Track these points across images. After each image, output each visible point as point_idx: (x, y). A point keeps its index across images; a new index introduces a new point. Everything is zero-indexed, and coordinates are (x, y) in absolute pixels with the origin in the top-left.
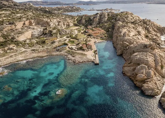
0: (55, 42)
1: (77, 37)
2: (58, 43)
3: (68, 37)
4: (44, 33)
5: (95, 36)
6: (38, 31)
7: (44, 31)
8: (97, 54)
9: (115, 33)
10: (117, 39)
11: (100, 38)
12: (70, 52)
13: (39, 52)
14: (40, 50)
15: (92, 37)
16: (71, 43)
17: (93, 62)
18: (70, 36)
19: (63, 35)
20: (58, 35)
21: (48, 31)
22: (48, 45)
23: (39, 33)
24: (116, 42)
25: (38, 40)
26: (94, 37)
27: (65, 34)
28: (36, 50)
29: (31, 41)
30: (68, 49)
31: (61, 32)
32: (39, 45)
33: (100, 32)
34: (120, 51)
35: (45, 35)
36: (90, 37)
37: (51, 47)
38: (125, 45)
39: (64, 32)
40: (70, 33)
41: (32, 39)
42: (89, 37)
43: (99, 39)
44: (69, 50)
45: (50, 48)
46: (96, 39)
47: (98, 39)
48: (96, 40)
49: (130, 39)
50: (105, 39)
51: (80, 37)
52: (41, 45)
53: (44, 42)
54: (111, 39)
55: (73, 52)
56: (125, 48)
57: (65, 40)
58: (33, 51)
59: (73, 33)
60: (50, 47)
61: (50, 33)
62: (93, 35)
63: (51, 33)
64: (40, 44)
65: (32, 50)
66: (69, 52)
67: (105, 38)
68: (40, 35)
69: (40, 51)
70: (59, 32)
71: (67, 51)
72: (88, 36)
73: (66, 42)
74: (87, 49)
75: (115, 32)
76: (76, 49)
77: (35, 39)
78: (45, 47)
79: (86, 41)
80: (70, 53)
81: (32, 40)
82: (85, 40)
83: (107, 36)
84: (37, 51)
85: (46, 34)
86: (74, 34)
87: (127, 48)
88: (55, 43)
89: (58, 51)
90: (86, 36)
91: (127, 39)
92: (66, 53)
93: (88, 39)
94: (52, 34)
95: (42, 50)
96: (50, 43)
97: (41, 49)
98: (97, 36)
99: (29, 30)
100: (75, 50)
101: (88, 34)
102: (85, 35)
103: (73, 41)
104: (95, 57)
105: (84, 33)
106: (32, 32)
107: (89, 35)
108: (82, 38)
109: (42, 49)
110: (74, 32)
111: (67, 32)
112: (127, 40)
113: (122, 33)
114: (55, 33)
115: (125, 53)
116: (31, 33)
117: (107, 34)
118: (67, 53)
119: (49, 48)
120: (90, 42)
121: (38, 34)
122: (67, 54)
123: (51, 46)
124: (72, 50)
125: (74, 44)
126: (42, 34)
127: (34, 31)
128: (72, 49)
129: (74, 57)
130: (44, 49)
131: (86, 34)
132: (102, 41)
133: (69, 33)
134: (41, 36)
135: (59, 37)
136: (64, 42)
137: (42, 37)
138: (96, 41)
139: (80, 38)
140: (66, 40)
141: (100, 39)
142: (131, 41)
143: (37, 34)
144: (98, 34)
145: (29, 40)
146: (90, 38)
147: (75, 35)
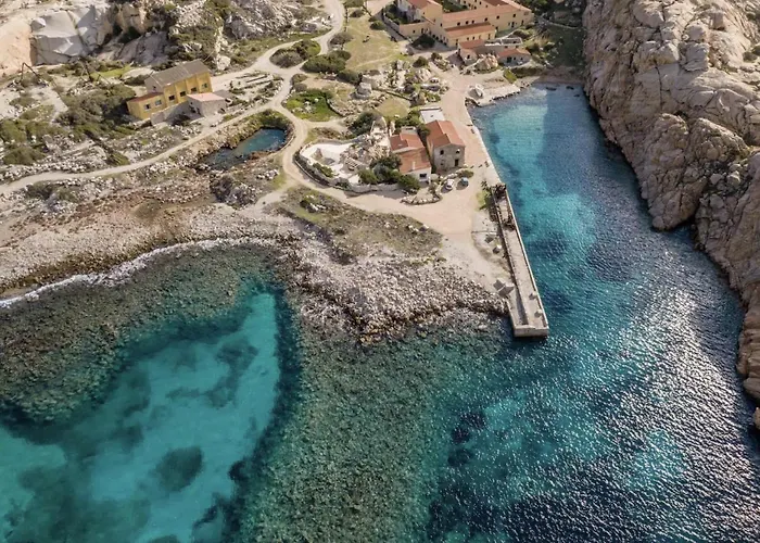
0: (203, 112)
1: (346, 56)
2: (220, 117)
3: (283, 61)
4: (117, 29)
5: (466, 45)
6: (75, 15)
7: (116, 9)
8: (513, 228)
9: (602, 24)
10: (630, 85)
11: (501, 64)
12: (312, 211)
13: (85, 211)
14: (90, 192)
15: (445, 55)
16: (307, 117)
17: (494, 313)
18: (299, 50)
19: (252, 44)
20: (221, 41)
21: (143, 13)
22: (150, 139)
23: (84, 30)
24: (623, 107)
25: (78, 92)
26: (459, 57)
27: (265, 28)
28: (62, 197)
29: (24, 101)
30: (295, 178)
31: (236, 18)
32: (87, 144)
33: (492, 19)
34: (672, 198)
35: (126, 41)
36: (434, 57)
37: (174, 158)
38: (713, 151)
39: (255, 19)
40: (294, 22)
41: (36, 81)
42: (427, 55)
43: (493, 75)
44: (306, 189)
45: (166, 169)
46: (478, 70)
47: (487, 76)
48: (477, 82)
49: (739, 90)
50: (532, 72)
51: (364, 60)
52: (99, 143)
53: (118, 114)
54: (572, 72)
55: (332, 209)
56: (715, 178)
57: (270, 89)
58: (41, 205)
59: (314, 19)
60: (166, 154)
61: (158, 28)
62: (451, 38)
63: (166, 29)
64: (89, 135)
65: (32, 192)
66: (304, 204)
67: (530, 64)
68: (92, 40)
69: (96, 202)
70: (224, 16)
71: (293, 194)
72: (414, 44)
73: (276, 104)
74: (430, 177)
75: (596, 18)
76: (354, 180)
77: (60, 80)
78: (130, 155)
79: (408, 90)
80: (311, 218)
81: (34, 91)
82: (400, 85)
83: (547, 48)
84: (71, 199)
85: (133, 34)
86: (323, 32)
87: (736, 176)
88: (200, 115)
89: (228, 192)
90: (402, 46)
91: (717, 88)
92: (281, 219)
93: (426, 74)
94: (174, 40)
95: (104, 193)
96: (161, 118)
97: (99, 185)
98: (481, 50)
99: (14, 13)
100: (343, 185)
101: (419, 33)
102: (396, 37)
103: (325, 95)
104: (507, 255)
105: (389, 24)
106: (35, 26)
107: (426, 41)
108: (381, 70)
109: (105, 178)
110: (324, 15)
111: (279, 15)
112: (713, 98)
113: (672, 37)
114: (194, 31)
115: (723, 216)
116: (28, 28)
117: (543, 31)
118: (290, 215)
119: (160, 163)
120: (438, 99)
121: (80, 37)
122: (296, 231)
123: (175, 144)
124: (325, 183)
125: (334, 124)
126: (108, 38)
127: (47, 19)
128: (323, 176)
129: (343, 259)
130: (119, 176)
131: (405, 28)
132: (514, 88)
133: (290, 26)
134: (100, 49)
135: (226, 60)
136: (259, 108)
137: (106, 57)
138: (481, 90)
139: (370, 64)
140: (271, 86)
141: (499, 73)
142: (749, 107)
143: (72, 39)
144: (484, 36)
145: (14, 95)
146: (431, 64)
147: (329, 36)
